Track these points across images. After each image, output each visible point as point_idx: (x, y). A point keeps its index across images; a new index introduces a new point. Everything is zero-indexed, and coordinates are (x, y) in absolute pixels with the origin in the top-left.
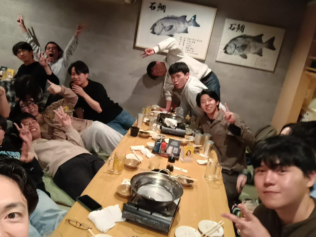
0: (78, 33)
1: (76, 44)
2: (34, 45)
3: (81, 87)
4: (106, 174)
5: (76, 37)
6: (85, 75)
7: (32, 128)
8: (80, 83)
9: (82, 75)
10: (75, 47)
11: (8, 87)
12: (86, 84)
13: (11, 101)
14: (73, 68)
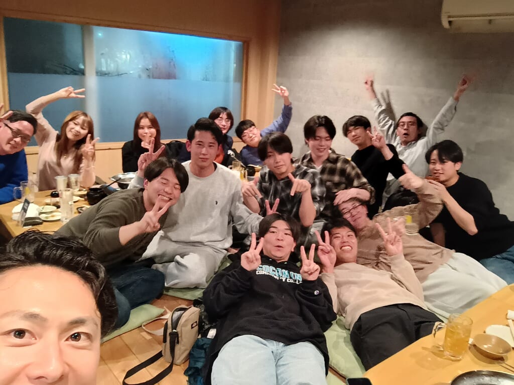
0: (462, 91)
1: (454, 111)
2: (386, 117)
3: (445, 185)
4: (426, 352)
5: (457, 99)
6: (455, 164)
7: (345, 244)
8: (442, 178)
9: (449, 165)
10: (451, 116)
11: (317, 181)
12: (454, 180)
13: (319, 202)
14: (435, 152)
